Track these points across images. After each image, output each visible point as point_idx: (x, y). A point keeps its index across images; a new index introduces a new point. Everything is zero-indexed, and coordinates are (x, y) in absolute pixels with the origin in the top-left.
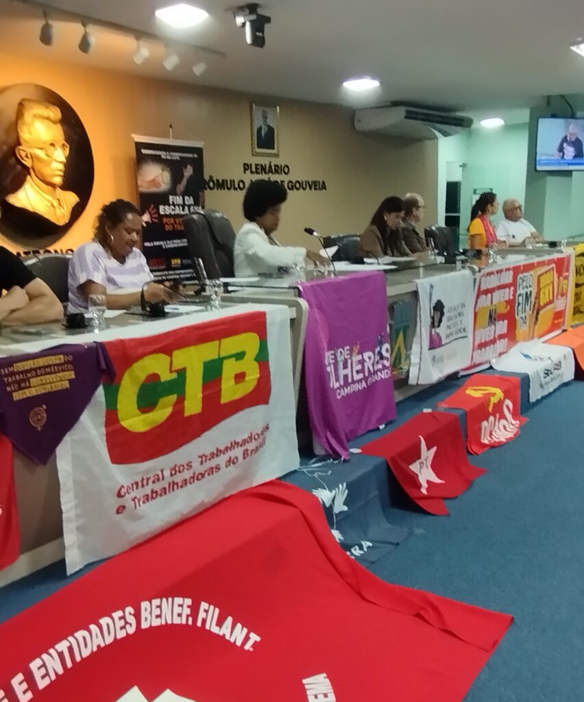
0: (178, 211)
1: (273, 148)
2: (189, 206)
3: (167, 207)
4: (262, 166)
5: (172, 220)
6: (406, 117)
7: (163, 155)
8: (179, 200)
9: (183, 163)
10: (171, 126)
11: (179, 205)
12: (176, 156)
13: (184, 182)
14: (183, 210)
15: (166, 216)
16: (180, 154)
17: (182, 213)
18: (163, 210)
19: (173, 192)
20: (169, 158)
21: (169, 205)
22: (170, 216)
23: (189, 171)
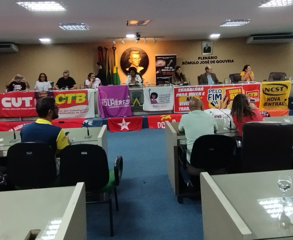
0: (167, 70)
1: (211, 52)
2: (171, 69)
3: (164, 70)
4: (206, 57)
5: (165, 72)
6: (254, 39)
7: (164, 58)
8: (168, 68)
9: (170, 59)
10: (167, 51)
11: (168, 69)
12: (168, 58)
13: (170, 64)
14: (169, 70)
15: (163, 71)
16: (169, 57)
17: (168, 71)
18: (162, 70)
19: (166, 66)
20: (165, 58)
21: (165, 69)
22: (165, 71)
23: (171, 61)
